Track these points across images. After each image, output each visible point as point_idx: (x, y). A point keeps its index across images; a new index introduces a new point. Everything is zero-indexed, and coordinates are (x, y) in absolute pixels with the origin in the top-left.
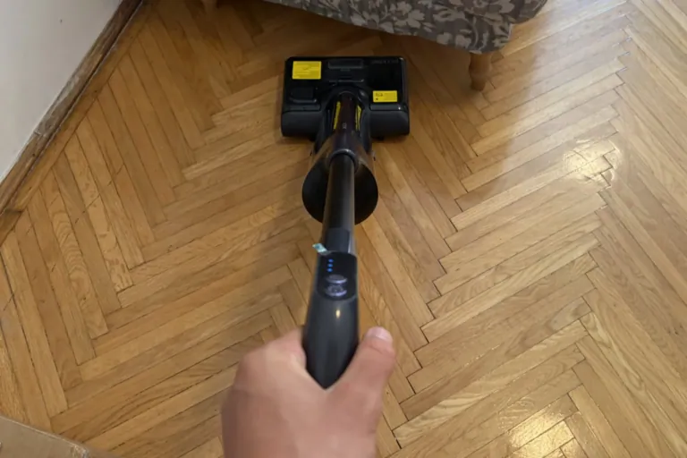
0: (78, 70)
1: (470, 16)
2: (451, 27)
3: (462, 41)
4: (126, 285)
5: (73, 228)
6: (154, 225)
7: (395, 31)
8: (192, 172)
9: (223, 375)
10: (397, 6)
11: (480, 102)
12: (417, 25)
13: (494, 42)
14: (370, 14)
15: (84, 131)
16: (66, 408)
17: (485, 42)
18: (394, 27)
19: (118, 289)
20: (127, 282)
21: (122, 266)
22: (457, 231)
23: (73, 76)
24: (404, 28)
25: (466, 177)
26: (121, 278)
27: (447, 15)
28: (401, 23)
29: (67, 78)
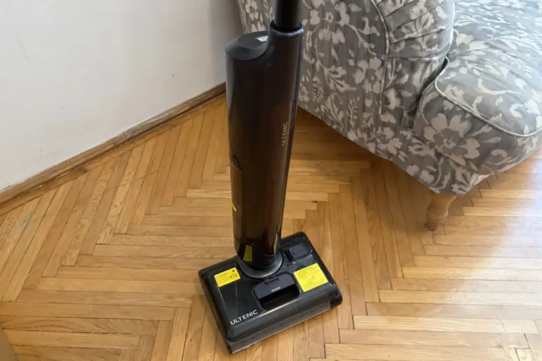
0: (171, 110)
1: (439, 155)
2: (420, 161)
3: (426, 177)
4: (105, 242)
5: (104, 193)
6: (148, 214)
7: (376, 151)
8: (191, 193)
9: (116, 337)
10: (383, 130)
11: (427, 238)
12: (394, 152)
13: (453, 186)
14: (362, 132)
15: (151, 143)
16: (14, 300)
17: (445, 183)
18: (376, 148)
19: (99, 242)
20: (107, 240)
21: (112, 229)
22: (354, 328)
23: (166, 112)
24: (383, 151)
25: (385, 289)
26: (106, 236)
27: (420, 149)
28: (383, 147)
29: (163, 111)
